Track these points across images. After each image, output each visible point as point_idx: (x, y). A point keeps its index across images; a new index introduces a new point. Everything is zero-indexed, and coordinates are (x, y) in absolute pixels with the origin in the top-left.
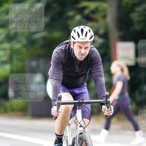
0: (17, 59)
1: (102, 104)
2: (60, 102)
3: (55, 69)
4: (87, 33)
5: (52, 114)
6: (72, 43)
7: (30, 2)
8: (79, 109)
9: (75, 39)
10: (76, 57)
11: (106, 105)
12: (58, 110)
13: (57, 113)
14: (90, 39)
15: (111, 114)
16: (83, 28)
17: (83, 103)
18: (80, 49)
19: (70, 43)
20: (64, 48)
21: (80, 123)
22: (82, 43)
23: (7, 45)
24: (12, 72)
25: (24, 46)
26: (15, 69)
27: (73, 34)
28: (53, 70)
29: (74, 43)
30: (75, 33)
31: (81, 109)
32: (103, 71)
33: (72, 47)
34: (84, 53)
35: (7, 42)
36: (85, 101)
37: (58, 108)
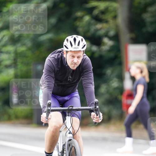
0: (22, 63)
1: (91, 111)
2: (49, 108)
3: (47, 77)
4: (79, 42)
5: (41, 120)
6: (65, 52)
7: (35, 2)
8: (68, 116)
9: (67, 48)
10: (68, 66)
11: (95, 112)
12: (48, 117)
13: (47, 120)
14: (83, 48)
15: (100, 121)
16: (76, 38)
17: (72, 110)
18: (73, 58)
19: (63, 52)
20: (57, 56)
21: (69, 130)
22: (75, 52)
23: (10, 48)
24: (16, 76)
25: (29, 49)
26: (19, 73)
27: (65, 43)
28: (45, 77)
29: (67, 52)
30: (68, 42)
31: (70, 116)
32: (93, 79)
33: (65, 56)
34: (77, 62)
35: (11, 44)
36: (74, 108)
37: (48, 115)
